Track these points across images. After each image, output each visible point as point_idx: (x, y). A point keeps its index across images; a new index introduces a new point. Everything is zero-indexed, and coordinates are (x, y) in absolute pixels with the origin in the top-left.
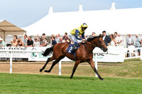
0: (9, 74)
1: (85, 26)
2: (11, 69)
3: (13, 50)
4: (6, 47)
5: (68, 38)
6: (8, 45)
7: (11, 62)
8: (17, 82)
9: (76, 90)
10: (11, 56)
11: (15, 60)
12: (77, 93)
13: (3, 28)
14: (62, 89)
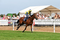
0: (53, 33)
1: (30, 11)
2: (54, 31)
3: (55, 21)
4: (51, 19)
6: (52, 18)
7: (54, 27)
8: (58, 37)
10: (54, 24)
11: (56, 26)
13: (50, 10)
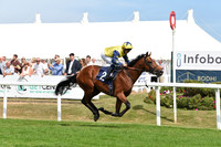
5: (17, 63)
9: (28, 140)
12: (29, 144)
14: (6, 139)
